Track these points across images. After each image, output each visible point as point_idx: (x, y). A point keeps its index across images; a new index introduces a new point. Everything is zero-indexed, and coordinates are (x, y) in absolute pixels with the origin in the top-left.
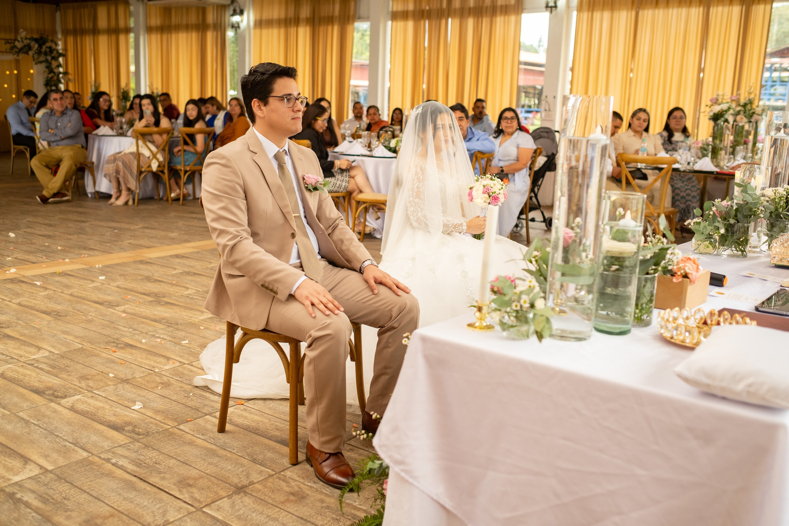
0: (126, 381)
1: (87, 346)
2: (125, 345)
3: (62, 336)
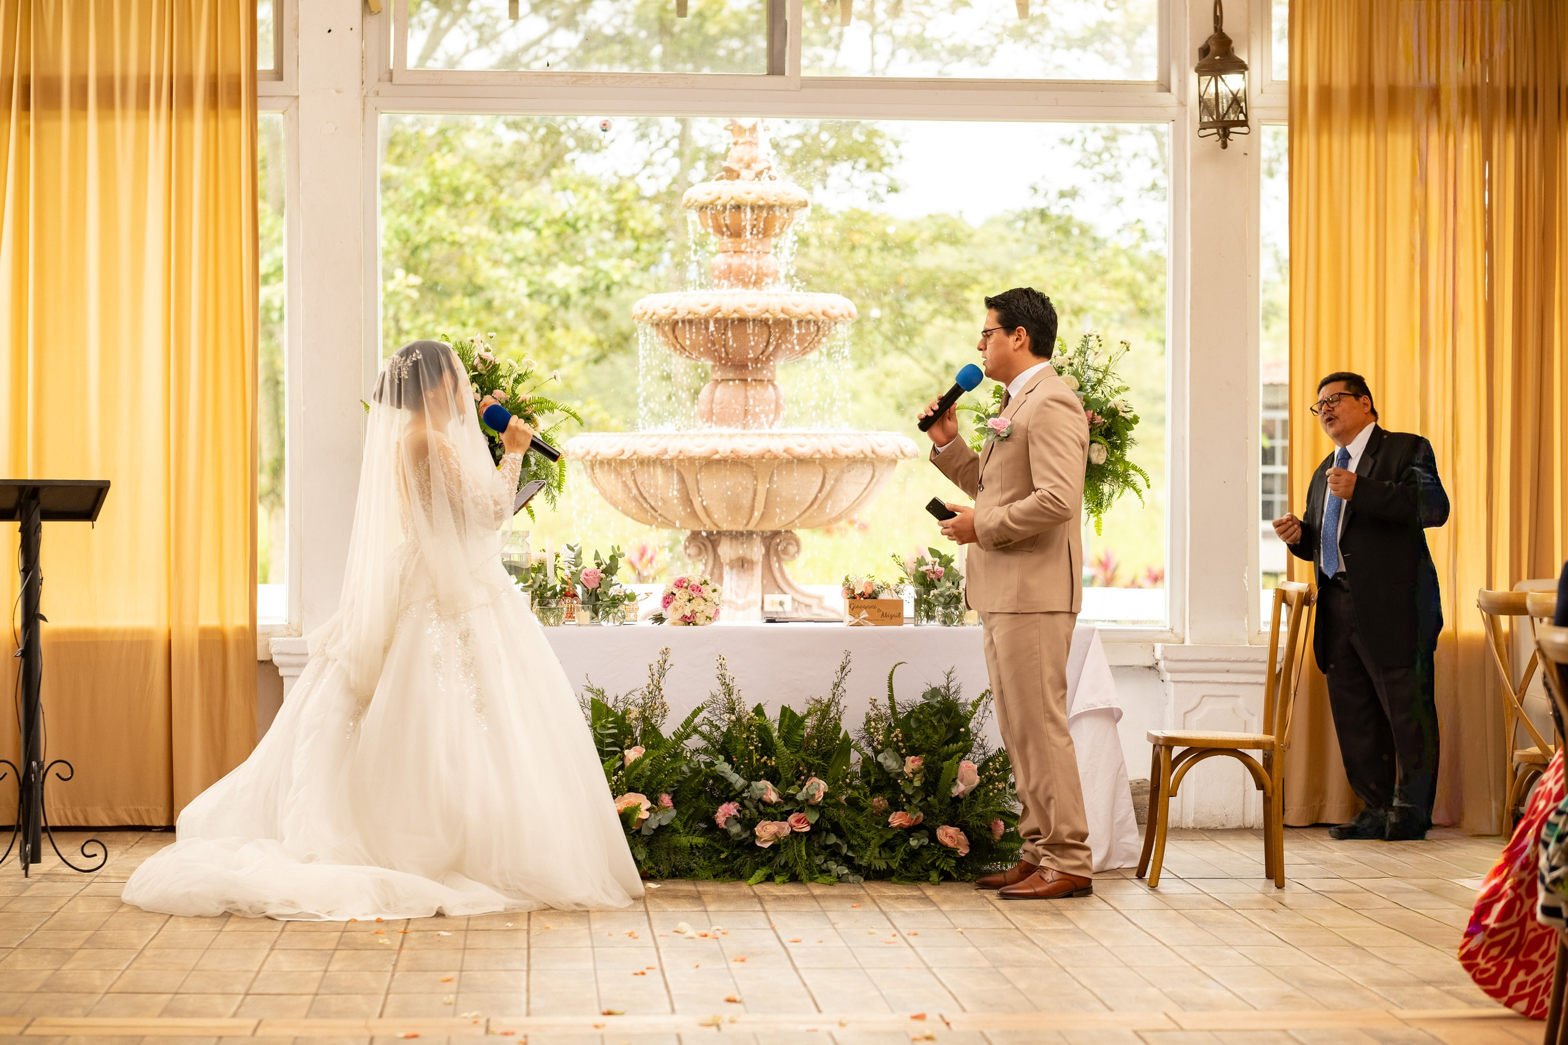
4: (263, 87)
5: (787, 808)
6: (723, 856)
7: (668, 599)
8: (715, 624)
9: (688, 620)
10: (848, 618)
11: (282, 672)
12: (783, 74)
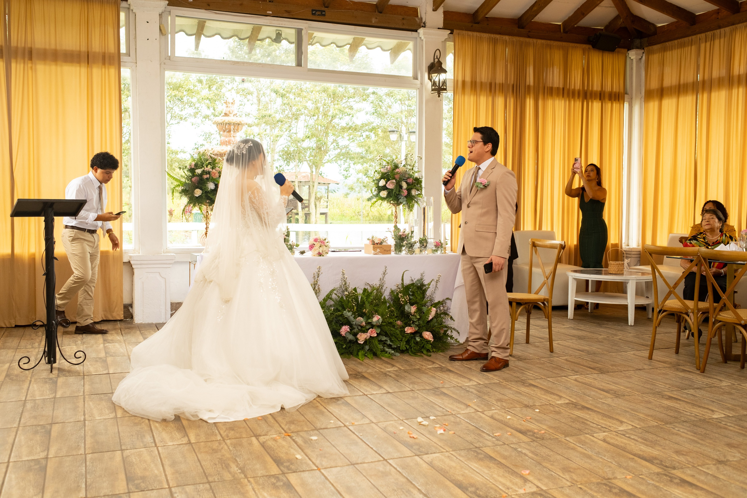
0: (527, 406)
1: (562, 437)
2: (526, 434)
3: (590, 453)
4: (123, 59)
5: (368, 327)
6: (344, 347)
7: (312, 247)
8: (328, 255)
9: (320, 254)
10: (373, 252)
11: (133, 266)
12: (301, 66)
